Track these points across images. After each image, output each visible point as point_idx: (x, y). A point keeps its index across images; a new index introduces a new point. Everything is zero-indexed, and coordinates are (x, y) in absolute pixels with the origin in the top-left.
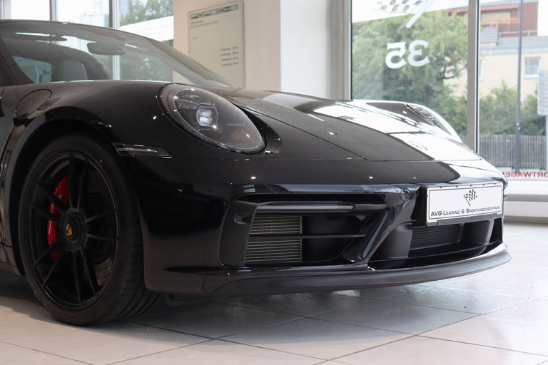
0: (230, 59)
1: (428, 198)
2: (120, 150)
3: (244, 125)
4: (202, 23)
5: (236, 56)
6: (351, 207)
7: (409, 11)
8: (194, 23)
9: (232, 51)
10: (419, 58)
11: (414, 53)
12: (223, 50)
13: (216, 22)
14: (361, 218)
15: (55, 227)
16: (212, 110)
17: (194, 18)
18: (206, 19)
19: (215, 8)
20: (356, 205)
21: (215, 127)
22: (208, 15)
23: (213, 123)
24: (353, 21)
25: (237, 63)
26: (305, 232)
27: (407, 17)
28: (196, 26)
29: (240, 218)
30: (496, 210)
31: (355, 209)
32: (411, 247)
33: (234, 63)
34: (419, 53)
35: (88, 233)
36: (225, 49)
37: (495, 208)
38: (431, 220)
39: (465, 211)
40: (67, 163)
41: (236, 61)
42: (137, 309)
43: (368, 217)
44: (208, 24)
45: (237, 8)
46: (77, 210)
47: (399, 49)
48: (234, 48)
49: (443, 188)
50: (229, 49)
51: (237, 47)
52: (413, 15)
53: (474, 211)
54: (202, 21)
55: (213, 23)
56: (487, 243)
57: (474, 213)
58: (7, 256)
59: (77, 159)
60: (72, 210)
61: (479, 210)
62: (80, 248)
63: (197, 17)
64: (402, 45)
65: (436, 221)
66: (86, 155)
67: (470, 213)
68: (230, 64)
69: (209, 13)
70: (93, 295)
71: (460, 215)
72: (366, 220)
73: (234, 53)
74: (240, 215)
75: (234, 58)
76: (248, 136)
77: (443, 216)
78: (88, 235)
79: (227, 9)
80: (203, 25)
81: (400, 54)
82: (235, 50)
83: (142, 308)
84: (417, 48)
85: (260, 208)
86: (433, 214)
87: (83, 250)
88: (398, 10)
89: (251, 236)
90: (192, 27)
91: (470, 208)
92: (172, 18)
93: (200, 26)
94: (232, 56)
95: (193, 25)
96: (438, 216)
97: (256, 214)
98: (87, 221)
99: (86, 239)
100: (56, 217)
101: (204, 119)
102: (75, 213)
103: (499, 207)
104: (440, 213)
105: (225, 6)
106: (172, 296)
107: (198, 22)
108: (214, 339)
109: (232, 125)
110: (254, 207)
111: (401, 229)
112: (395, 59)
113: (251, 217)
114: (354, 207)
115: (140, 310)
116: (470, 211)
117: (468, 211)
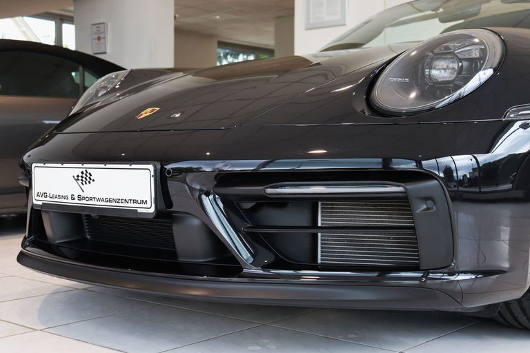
1: (33, 175)
30: (135, 205)
37: (135, 201)
38: (35, 201)
39: (76, 198)
49: (47, 165)
53: (90, 199)
57: (90, 202)
61: (98, 200)
65: (41, 203)
67: (84, 202)
71: (70, 201)
77: (48, 199)
86: (38, 195)
91: (83, 195)
96: (43, 198)
104: (45, 195)
116: (84, 198)
117: (80, 198)
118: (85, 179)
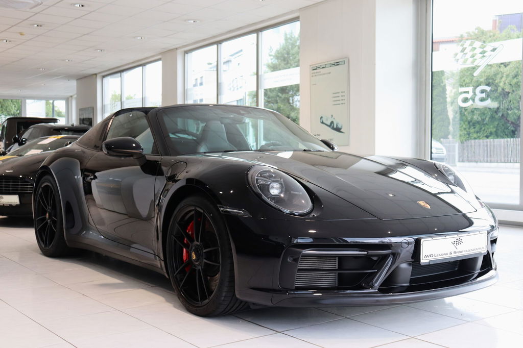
0: (339, 100)
1: (421, 246)
2: (222, 209)
3: (301, 193)
4: (319, 74)
5: (343, 98)
6: (366, 253)
7: (476, 64)
8: (314, 73)
9: (340, 95)
10: (482, 100)
11: (480, 96)
12: (334, 93)
13: (329, 73)
14: (375, 259)
15: (187, 252)
16: (281, 184)
17: (314, 70)
18: (323, 71)
19: (329, 63)
20: (369, 251)
21: (282, 195)
22: (323, 68)
23: (281, 192)
24: (433, 71)
25: (344, 104)
26: (340, 268)
27: (474, 68)
28: (316, 76)
29: (292, 259)
30: (481, 250)
31: (369, 254)
32: (411, 276)
33: (342, 104)
34: (484, 95)
35: (205, 259)
36: (336, 93)
37: (480, 249)
38: (424, 260)
39: (453, 253)
40: (193, 212)
41: (343, 102)
42: (234, 308)
43: (379, 258)
44: (324, 74)
45: (345, 63)
46: (199, 244)
47: (467, 92)
48: (342, 92)
49: (434, 239)
50: (338, 93)
51: (344, 92)
52: (479, 66)
53: (461, 252)
54: (320, 72)
55: (327, 73)
56: (478, 271)
57: (460, 254)
58: (161, 265)
59: (199, 211)
60: (196, 243)
61: (465, 251)
62: (200, 268)
63: (316, 69)
64: (470, 89)
65: (428, 261)
66: (204, 211)
67: (457, 254)
68: (339, 104)
69: (325, 66)
70: (206, 299)
71: (449, 256)
72: (378, 259)
73: (342, 96)
74: (292, 257)
75: (342, 100)
76: (303, 201)
77: (434, 257)
78: (205, 261)
79: (337, 64)
80: (321, 75)
81: (469, 96)
82: (343, 94)
83: (237, 307)
84: (482, 92)
85: (304, 252)
86: (426, 256)
87: (202, 269)
88: (467, 63)
89: (299, 270)
90: (312, 76)
91: (457, 251)
92: (298, 68)
93: (318, 75)
94: (340, 98)
95: (313, 75)
96: (430, 258)
97: (302, 256)
98: (204, 251)
99: (203, 263)
100: (187, 246)
101: (275, 190)
102: (198, 245)
103: (483, 248)
104: (431, 255)
105: (337, 61)
106: (254, 304)
107: (317, 73)
108: (279, 332)
109: (294, 192)
110: (301, 252)
111: (404, 266)
112: (465, 100)
113: (298, 258)
114: (368, 252)
115: (236, 309)
116: (458, 252)
117: (455, 252)
118: (458, 242)
